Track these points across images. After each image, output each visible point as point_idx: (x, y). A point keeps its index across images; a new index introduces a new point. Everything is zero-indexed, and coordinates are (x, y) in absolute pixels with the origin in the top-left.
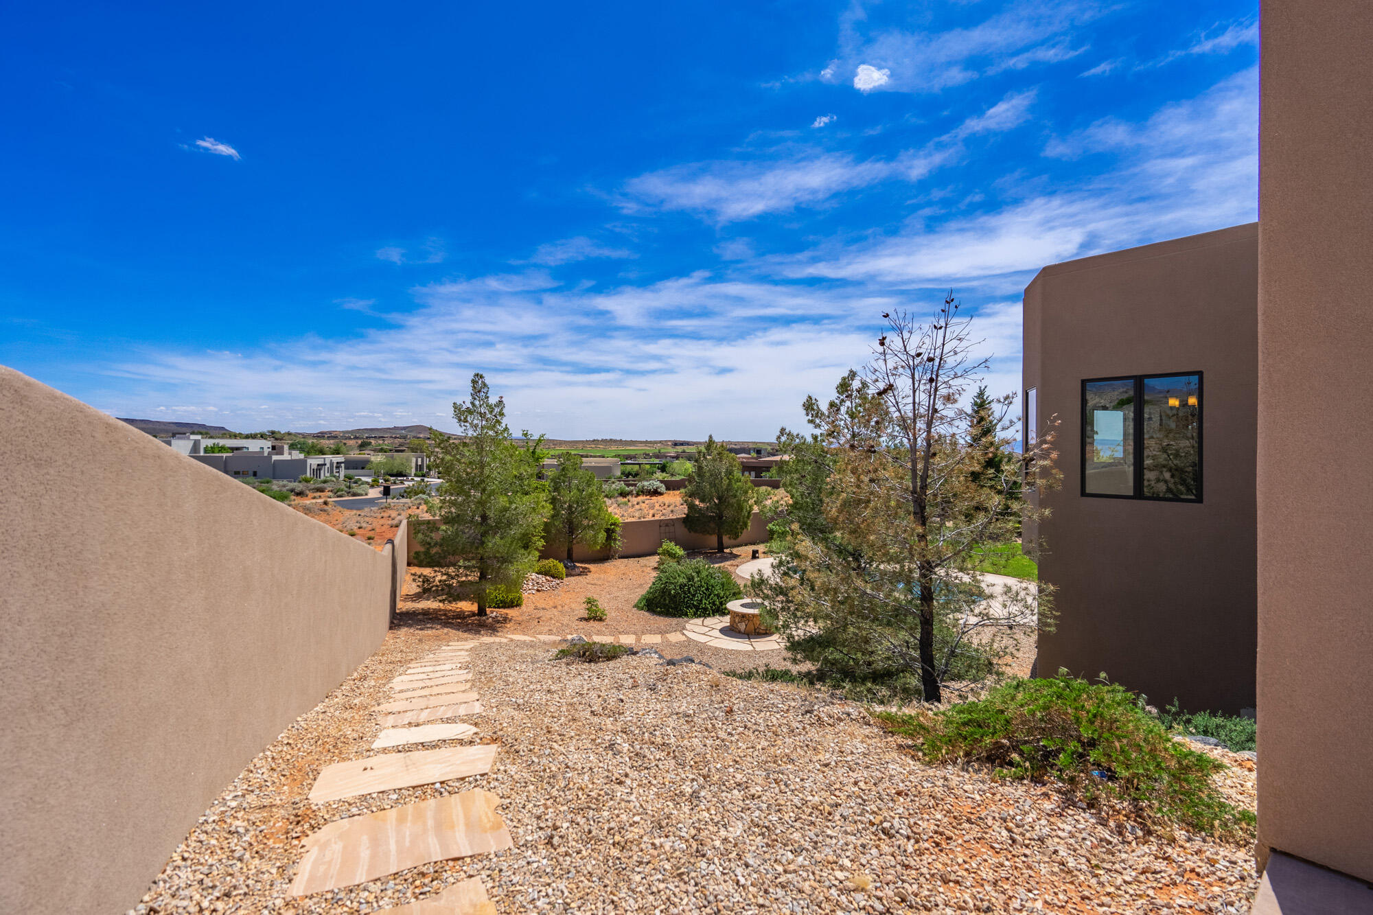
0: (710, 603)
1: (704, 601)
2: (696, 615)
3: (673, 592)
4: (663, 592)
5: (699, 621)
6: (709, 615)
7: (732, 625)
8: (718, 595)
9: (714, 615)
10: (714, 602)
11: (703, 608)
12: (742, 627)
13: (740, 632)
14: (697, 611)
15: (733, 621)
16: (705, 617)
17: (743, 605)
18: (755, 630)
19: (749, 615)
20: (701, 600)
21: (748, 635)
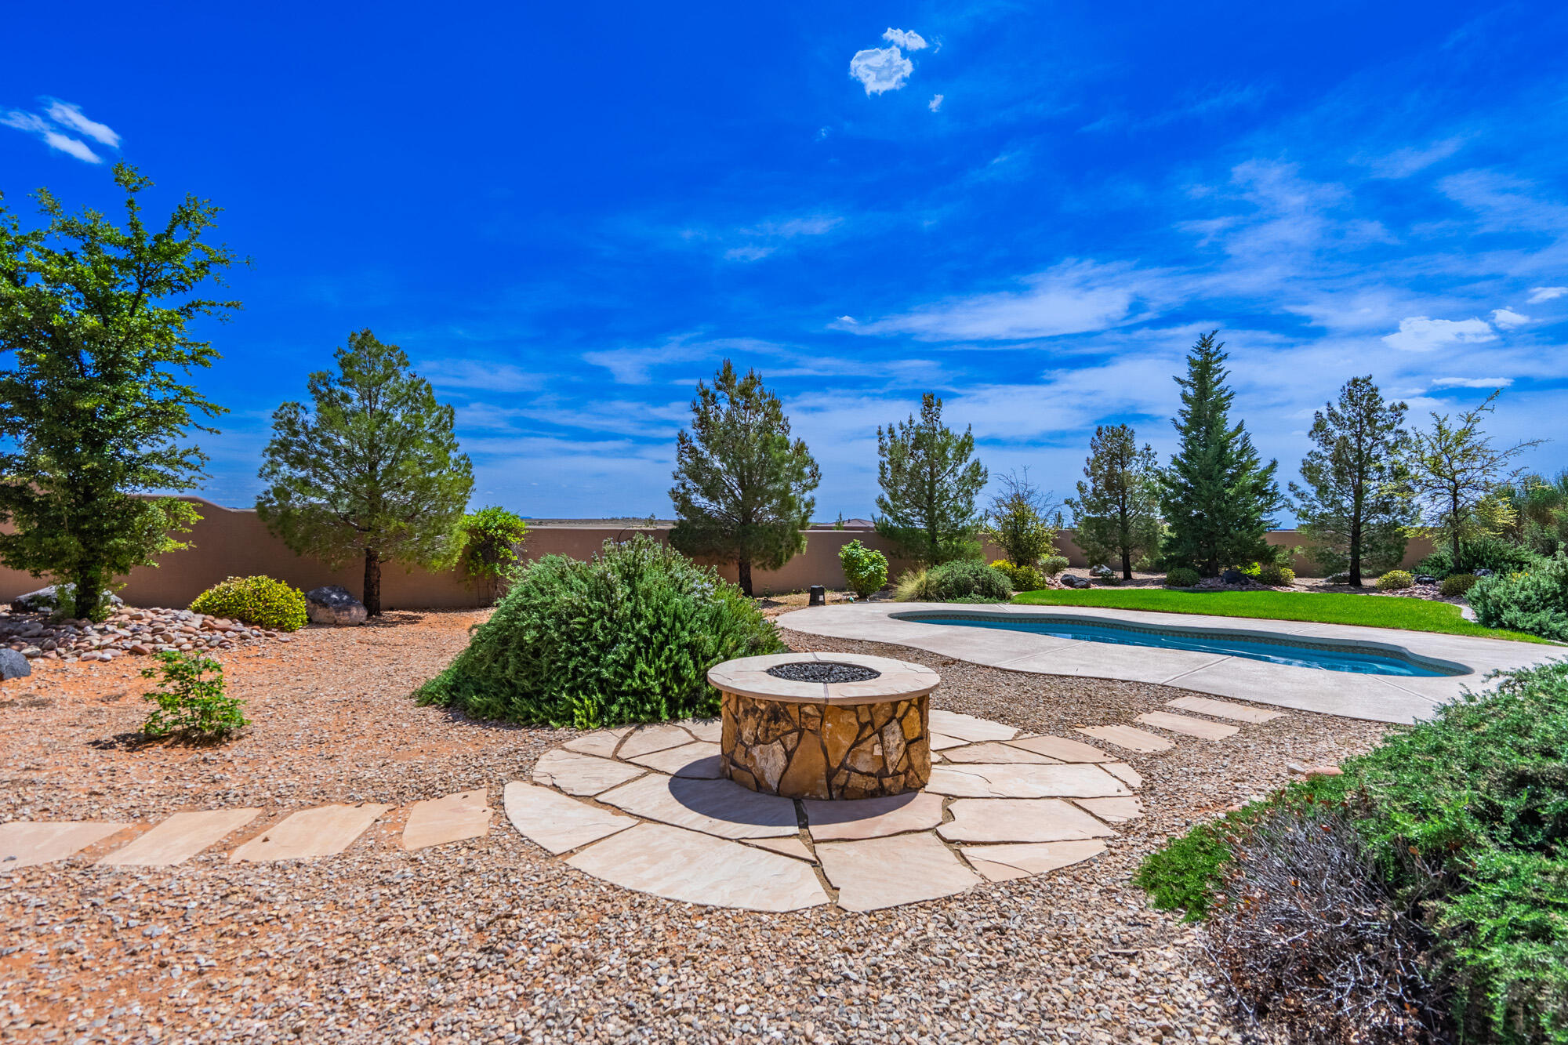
0: (661, 673)
1: (641, 666)
2: (603, 718)
3: (529, 637)
4: (505, 641)
5: (605, 740)
6: (655, 718)
7: (727, 756)
8: (693, 648)
9: (674, 718)
10: (677, 668)
11: (635, 692)
12: (771, 761)
13: (760, 786)
14: (611, 701)
15: (733, 738)
16: (641, 726)
17: (775, 671)
18: (831, 774)
19: (801, 704)
20: (630, 666)
21: (797, 800)
